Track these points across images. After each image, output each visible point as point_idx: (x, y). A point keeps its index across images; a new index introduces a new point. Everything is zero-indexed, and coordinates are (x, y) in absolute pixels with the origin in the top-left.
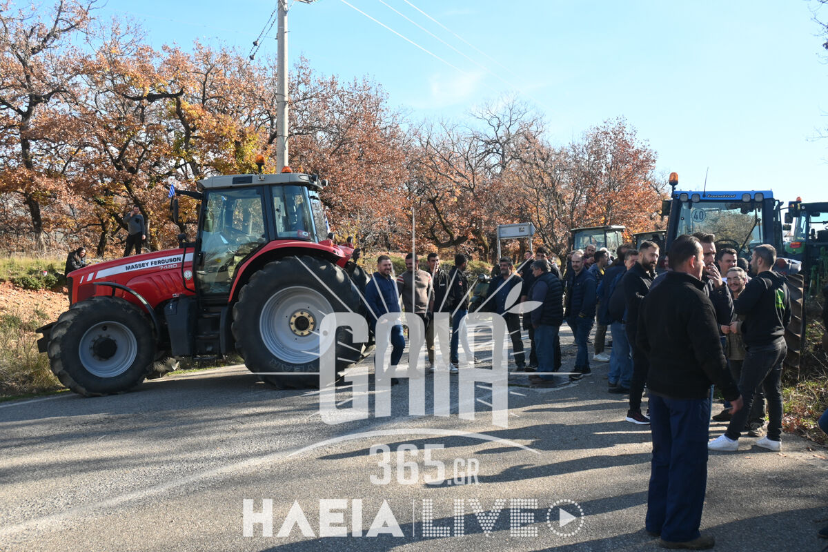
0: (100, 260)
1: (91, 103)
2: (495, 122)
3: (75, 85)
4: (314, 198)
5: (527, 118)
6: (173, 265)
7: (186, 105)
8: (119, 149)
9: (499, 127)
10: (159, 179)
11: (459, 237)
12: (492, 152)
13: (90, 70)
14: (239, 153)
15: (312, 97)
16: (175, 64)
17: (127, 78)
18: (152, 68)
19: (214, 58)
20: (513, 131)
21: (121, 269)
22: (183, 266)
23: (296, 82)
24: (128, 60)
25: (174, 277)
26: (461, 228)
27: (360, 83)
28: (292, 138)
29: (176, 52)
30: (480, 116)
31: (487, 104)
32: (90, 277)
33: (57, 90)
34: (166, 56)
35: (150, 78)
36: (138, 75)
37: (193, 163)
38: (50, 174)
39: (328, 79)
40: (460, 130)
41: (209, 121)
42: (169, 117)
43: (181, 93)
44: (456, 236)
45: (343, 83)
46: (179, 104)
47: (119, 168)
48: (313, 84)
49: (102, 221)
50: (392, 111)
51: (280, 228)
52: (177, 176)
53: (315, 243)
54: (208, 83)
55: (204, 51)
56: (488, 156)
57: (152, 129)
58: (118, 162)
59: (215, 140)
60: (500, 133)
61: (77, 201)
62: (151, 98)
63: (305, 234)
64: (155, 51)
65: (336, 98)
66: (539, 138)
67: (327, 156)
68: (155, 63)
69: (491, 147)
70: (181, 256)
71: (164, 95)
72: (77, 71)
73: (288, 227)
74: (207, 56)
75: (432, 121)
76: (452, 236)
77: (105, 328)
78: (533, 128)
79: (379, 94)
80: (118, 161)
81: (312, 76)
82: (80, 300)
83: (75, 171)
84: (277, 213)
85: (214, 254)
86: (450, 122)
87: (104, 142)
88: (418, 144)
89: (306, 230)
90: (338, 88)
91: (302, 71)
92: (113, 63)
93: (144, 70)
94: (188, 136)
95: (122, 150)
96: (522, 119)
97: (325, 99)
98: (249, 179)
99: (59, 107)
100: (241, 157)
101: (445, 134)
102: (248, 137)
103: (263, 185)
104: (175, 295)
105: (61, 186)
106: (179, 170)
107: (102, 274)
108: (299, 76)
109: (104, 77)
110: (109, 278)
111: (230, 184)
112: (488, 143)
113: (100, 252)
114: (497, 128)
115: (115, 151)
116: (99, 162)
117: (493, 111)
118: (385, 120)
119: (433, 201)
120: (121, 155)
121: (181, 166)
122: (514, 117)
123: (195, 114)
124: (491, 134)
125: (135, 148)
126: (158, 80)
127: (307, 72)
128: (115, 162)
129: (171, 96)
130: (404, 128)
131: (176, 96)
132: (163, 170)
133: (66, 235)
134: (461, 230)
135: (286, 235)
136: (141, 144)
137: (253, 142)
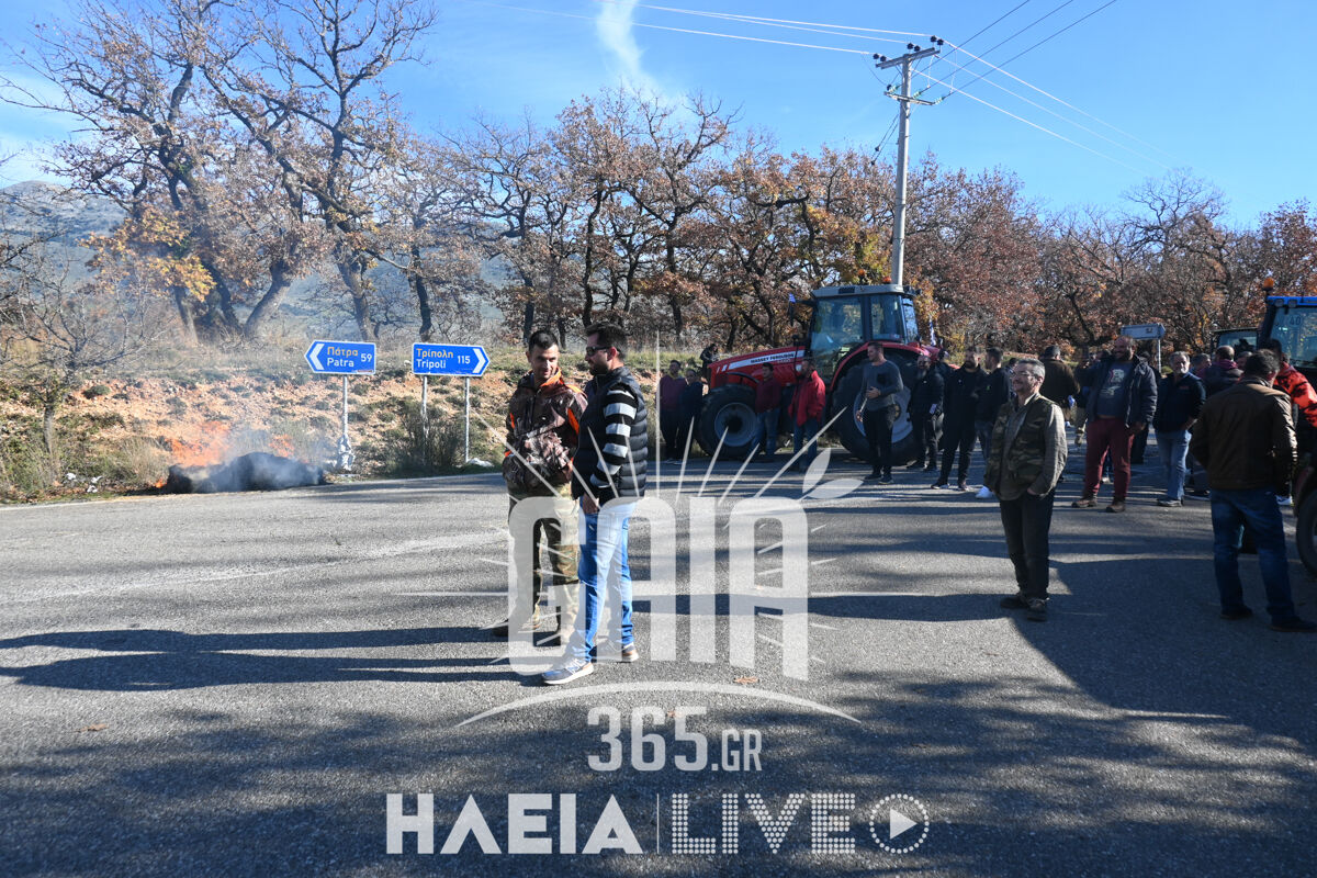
0: (729, 355)
1: (726, 208)
2: (1158, 205)
3: (714, 195)
4: (908, 305)
5: (1200, 198)
6: (788, 360)
7: (811, 208)
8: (750, 251)
9: (1162, 210)
10: (785, 278)
11: (1101, 337)
12: (1152, 240)
13: (725, 180)
14: (859, 253)
15: (938, 192)
16: (803, 169)
17: (759, 186)
18: (781, 175)
19: (841, 160)
20: (1181, 213)
21: (748, 363)
22: (796, 361)
23: (921, 178)
24: (760, 167)
25: (788, 370)
26: (1105, 327)
27: (991, 174)
28: (913, 237)
29: (804, 157)
30: (1139, 198)
31: (1149, 184)
32: (724, 369)
33: (699, 201)
34: (795, 162)
35: (780, 185)
36: (769, 183)
37: (816, 265)
38: (691, 277)
39: (955, 173)
40: (1111, 217)
41: (832, 223)
42: (795, 220)
43: (807, 197)
44: (1097, 335)
45: (973, 175)
46: (804, 208)
47: (749, 270)
48: (938, 179)
49: (731, 318)
50: (1028, 200)
51: (876, 330)
52: (801, 275)
53: (904, 344)
54: (833, 186)
55: (832, 154)
56: (1147, 245)
57: (780, 233)
58: (749, 265)
59: (836, 242)
60: (1163, 218)
61: (711, 301)
62: (780, 204)
63: (896, 336)
64: (785, 158)
65: (964, 192)
66: (1215, 223)
67: (950, 253)
68: (785, 170)
69: (1150, 234)
70: (794, 353)
71: (793, 201)
72: (716, 182)
73: (883, 330)
74: (833, 159)
75: (1076, 209)
76: (1092, 335)
77: (734, 407)
78: (1207, 210)
79: (1013, 184)
80: (748, 263)
81: (938, 171)
82: (716, 386)
83: (710, 273)
84: (873, 319)
85: (823, 351)
86: (1098, 209)
87: (736, 246)
88: (1059, 234)
89: (898, 333)
90: (966, 181)
91: (928, 166)
92: (747, 173)
93: (774, 178)
94: (812, 237)
95: (752, 252)
96: (1193, 201)
97: (951, 193)
98: (852, 289)
99: (699, 215)
100: (861, 257)
101: (1090, 223)
102: (869, 237)
103: (862, 295)
104: (788, 384)
105: (700, 288)
106: (804, 270)
107: (733, 366)
108: (925, 172)
109: (739, 186)
110: (738, 369)
111: (836, 294)
112: (1147, 229)
113: (729, 348)
114: (1160, 212)
115: (745, 252)
116: (731, 265)
117: (1157, 192)
118: (1018, 212)
119: (1072, 297)
120: (751, 257)
121: (805, 265)
122: (1183, 198)
123: (819, 216)
124: (1152, 219)
125: (764, 251)
126: (786, 187)
127: (933, 168)
128: (745, 264)
129: (797, 201)
130: (1041, 218)
131: (802, 200)
132: (788, 269)
133: (700, 331)
134: (1104, 329)
135: (881, 337)
136: (768, 247)
137: (873, 243)
